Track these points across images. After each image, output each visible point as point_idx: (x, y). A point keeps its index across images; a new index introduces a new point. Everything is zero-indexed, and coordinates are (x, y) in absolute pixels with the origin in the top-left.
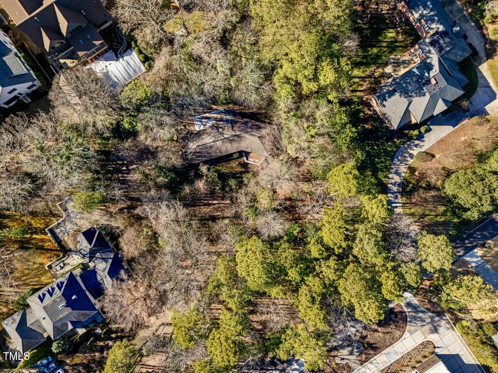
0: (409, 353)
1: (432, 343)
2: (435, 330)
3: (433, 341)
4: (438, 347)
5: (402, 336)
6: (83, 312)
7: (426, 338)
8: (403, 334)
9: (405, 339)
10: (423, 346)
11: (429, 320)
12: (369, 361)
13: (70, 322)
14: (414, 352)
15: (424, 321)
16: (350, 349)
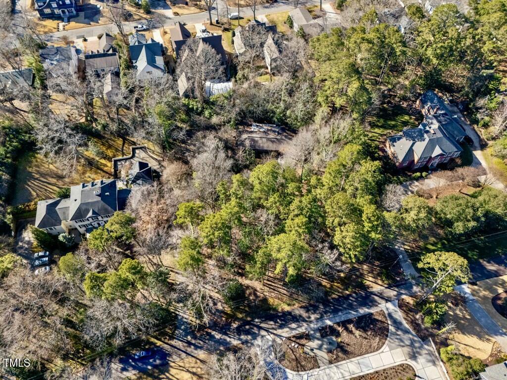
0: (384, 370)
1: (413, 369)
2: (413, 357)
3: (413, 367)
4: (419, 377)
5: (380, 348)
6: (107, 206)
7: (406, 360)
8: (382, 346)
9: (383, 352)
10: (402, 368)
11: (408, 342)
12: (336, 364)
13: (93, 210)
14: (391, 371)
15: (403, 342)
16: (320, 342)
